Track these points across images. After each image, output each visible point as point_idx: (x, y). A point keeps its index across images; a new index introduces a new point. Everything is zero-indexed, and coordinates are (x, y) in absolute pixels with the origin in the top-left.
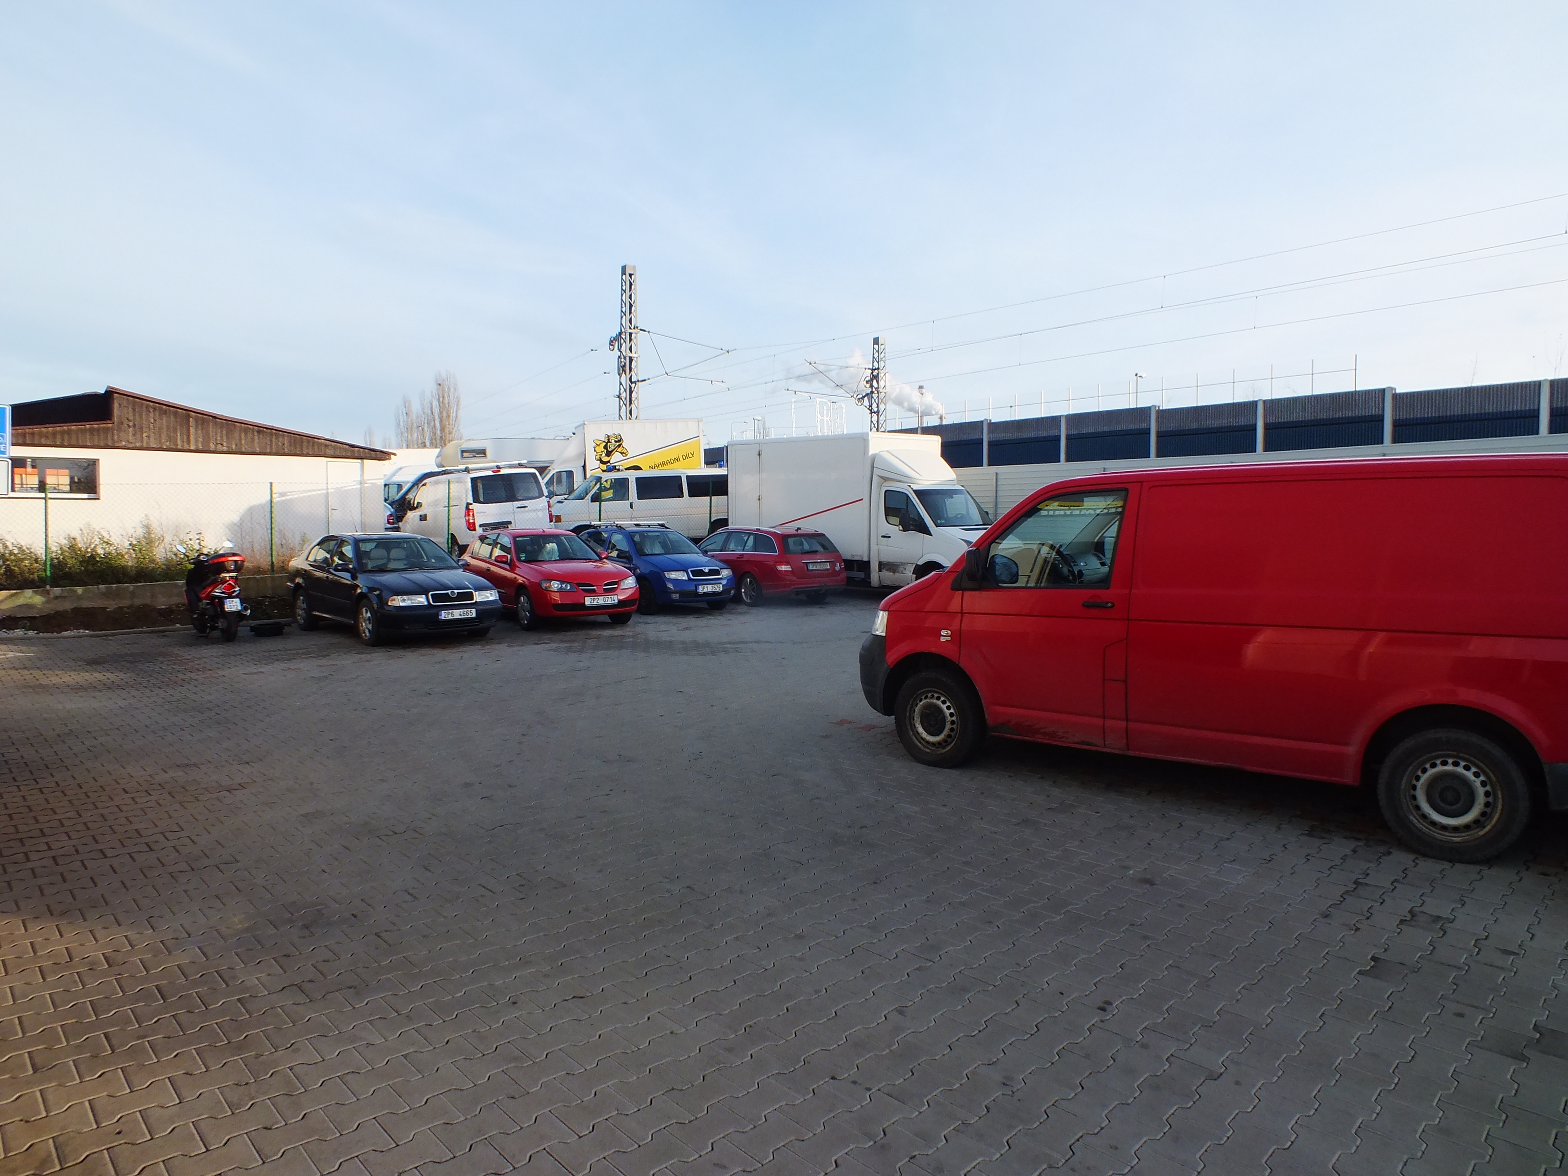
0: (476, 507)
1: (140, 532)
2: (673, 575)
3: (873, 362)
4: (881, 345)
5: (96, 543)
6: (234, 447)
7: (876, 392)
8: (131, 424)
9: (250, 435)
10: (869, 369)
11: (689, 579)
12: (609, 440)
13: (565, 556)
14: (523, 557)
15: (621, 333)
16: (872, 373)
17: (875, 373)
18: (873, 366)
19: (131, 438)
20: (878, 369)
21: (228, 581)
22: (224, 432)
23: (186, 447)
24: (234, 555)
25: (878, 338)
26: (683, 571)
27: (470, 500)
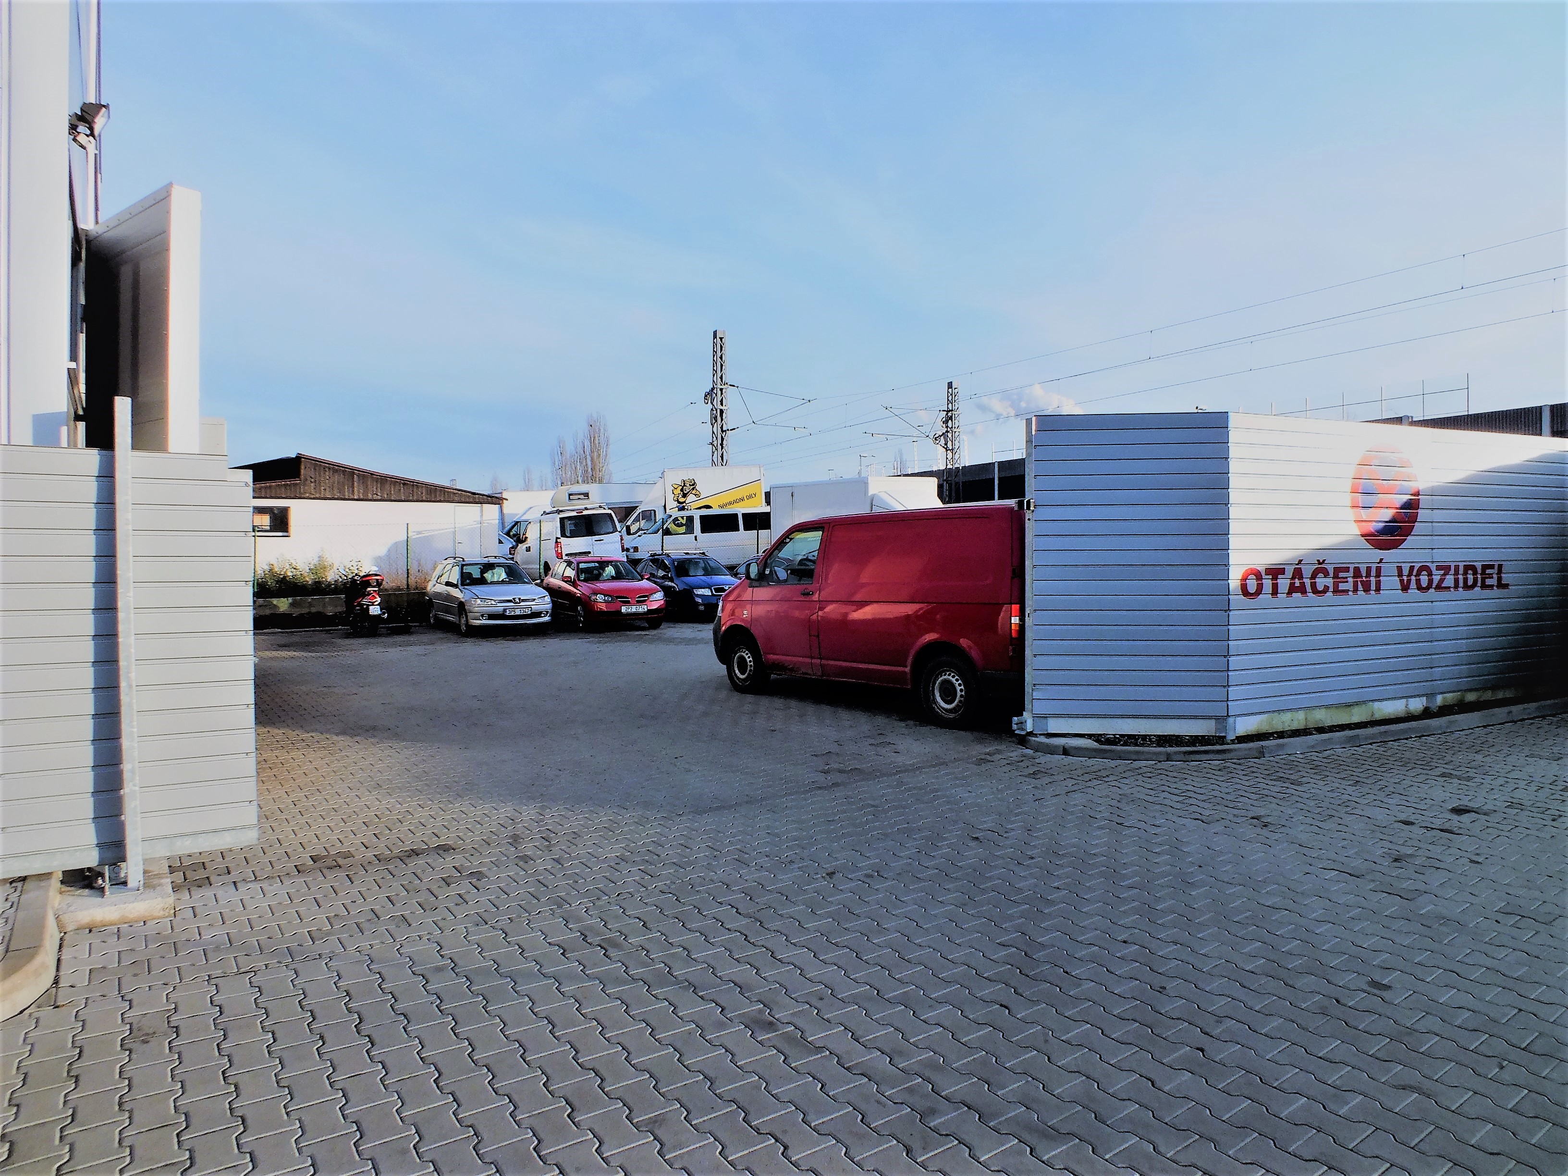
0: (563, 540)
1: (315, 561)
2: (700, 592)
3: (948, 404)
4: (955, 389)
5: (287, 568)
6: (386, 496)
7: (951, 432)
8: (313, 480)
9: (397, 487)
10: (943, 411)
11: (713, 595)
12: (684, 484)
13: (618, 576)
14: (582, 577)
15: (713, 389)
16: (947, 414)
17: (950, 414)
18: (948, 408)
19: (313, 491)
20: (952, 410)
21: (372, 593)
22: (379, 485)
23: (352, 497)
24: (376, 575)
25: (951, 382)
26: (709, 588)
27: (559, 536)
